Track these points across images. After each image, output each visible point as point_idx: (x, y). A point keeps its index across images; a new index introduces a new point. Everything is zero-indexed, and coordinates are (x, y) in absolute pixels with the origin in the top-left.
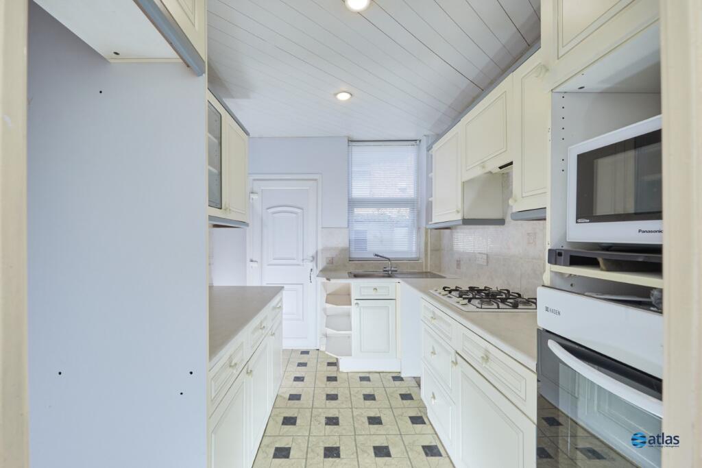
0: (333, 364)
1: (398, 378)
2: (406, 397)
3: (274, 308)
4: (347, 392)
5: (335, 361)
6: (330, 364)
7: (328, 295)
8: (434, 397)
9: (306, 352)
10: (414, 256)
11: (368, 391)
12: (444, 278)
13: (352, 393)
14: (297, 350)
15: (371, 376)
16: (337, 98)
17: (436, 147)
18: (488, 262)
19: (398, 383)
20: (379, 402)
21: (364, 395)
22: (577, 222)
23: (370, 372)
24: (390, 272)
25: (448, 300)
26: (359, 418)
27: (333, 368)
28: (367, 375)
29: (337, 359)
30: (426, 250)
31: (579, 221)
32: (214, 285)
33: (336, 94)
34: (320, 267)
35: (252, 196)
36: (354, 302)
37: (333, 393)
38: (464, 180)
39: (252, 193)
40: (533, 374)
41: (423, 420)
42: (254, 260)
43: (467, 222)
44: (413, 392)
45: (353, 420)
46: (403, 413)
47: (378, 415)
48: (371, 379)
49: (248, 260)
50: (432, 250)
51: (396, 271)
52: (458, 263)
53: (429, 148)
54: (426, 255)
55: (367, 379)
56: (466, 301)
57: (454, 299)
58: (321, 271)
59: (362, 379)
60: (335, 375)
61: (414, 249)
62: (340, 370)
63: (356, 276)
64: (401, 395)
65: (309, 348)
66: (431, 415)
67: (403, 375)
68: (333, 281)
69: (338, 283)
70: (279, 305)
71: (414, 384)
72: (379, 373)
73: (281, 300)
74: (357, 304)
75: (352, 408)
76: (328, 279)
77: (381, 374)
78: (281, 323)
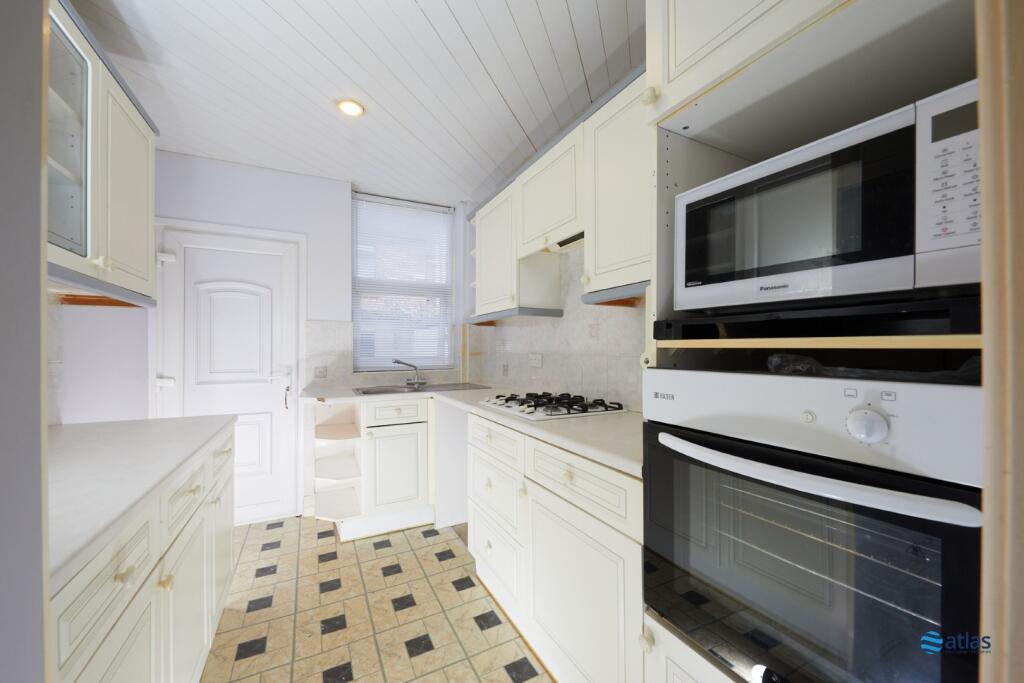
0: (330, 533)
1: (431, 533)
2: (446, 555)
3: (218, 453)
4: (355, 571)
5: (332, 529)
6: (322, 535)
7: (317, 426)
8: (490, 546)
9: (279, 525)
10: (447, 363)
11: (388, 562)
12: (490, 388)
13: (363, 570)
14: (260, 524)
15: (392, 539)
16: (339, 110)
17: (479, 214)
18: (542, 364)
19: (431, 540)
20: (408, 572)
21: (383, 569)
22: (686, 286)
23: (388, 534)
24: (416, 386)
25: (508, 410)
26: (377, 606)
27: (331, 539)
28: (386, 538)
29: (334, 523)
30: (464, 354)
31: (689, 284)
32: (64, 422)
33: (337, 102)
34: (303, 384)
35: (162, 257)
36: (364, 431)
37: (331, 579)
38: (519, 257)
39: (163, 251)
40: (636, 481)
41: (471, 581)
42: (166, 374)
43: (523, 311)
44: (456, 546)
45: (370, 612)
46: (443, 580)
47: (408, 593)
48: (392, 543)
49: (152, 376)
50: (472, 354)
51: (424, 384)
52: (506, 369)
53: (471, 217)
54: (464, 361)
55: (385, 544)
56: (533, 408)
57: (515, 408)
58: (304, 390)
59: (378, 546)
60: (333, 551)
61: (447, 353)
62: (342, 540)
63: (366, 392)
64: (437, 555)
65: (281, 517)
66: (482, 572)
67: (437, 528)
68: (329, 401)
69: (337, 404)
70: (229, 447)
71: (454, 535)
72: (403, 531)
73: (231, 439)
74: (370, 433)
75: (365, 594)
76: (321, 400)
77: (406, 532)
78: (230, 479)
